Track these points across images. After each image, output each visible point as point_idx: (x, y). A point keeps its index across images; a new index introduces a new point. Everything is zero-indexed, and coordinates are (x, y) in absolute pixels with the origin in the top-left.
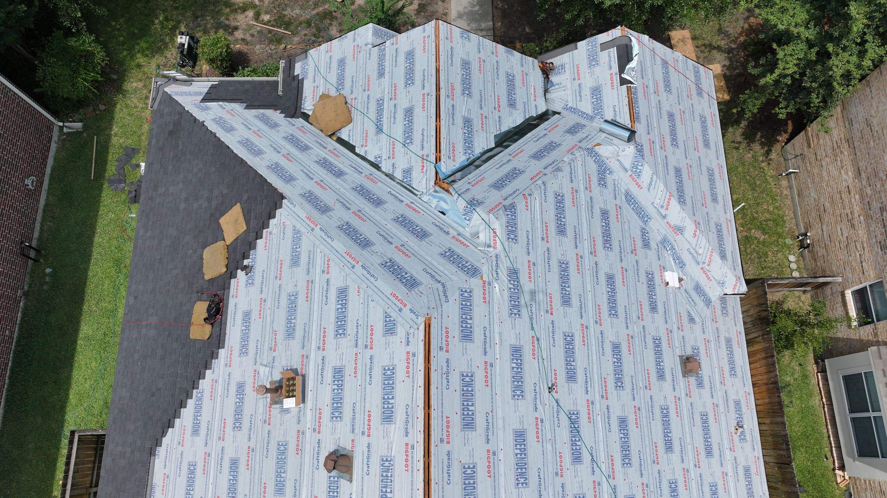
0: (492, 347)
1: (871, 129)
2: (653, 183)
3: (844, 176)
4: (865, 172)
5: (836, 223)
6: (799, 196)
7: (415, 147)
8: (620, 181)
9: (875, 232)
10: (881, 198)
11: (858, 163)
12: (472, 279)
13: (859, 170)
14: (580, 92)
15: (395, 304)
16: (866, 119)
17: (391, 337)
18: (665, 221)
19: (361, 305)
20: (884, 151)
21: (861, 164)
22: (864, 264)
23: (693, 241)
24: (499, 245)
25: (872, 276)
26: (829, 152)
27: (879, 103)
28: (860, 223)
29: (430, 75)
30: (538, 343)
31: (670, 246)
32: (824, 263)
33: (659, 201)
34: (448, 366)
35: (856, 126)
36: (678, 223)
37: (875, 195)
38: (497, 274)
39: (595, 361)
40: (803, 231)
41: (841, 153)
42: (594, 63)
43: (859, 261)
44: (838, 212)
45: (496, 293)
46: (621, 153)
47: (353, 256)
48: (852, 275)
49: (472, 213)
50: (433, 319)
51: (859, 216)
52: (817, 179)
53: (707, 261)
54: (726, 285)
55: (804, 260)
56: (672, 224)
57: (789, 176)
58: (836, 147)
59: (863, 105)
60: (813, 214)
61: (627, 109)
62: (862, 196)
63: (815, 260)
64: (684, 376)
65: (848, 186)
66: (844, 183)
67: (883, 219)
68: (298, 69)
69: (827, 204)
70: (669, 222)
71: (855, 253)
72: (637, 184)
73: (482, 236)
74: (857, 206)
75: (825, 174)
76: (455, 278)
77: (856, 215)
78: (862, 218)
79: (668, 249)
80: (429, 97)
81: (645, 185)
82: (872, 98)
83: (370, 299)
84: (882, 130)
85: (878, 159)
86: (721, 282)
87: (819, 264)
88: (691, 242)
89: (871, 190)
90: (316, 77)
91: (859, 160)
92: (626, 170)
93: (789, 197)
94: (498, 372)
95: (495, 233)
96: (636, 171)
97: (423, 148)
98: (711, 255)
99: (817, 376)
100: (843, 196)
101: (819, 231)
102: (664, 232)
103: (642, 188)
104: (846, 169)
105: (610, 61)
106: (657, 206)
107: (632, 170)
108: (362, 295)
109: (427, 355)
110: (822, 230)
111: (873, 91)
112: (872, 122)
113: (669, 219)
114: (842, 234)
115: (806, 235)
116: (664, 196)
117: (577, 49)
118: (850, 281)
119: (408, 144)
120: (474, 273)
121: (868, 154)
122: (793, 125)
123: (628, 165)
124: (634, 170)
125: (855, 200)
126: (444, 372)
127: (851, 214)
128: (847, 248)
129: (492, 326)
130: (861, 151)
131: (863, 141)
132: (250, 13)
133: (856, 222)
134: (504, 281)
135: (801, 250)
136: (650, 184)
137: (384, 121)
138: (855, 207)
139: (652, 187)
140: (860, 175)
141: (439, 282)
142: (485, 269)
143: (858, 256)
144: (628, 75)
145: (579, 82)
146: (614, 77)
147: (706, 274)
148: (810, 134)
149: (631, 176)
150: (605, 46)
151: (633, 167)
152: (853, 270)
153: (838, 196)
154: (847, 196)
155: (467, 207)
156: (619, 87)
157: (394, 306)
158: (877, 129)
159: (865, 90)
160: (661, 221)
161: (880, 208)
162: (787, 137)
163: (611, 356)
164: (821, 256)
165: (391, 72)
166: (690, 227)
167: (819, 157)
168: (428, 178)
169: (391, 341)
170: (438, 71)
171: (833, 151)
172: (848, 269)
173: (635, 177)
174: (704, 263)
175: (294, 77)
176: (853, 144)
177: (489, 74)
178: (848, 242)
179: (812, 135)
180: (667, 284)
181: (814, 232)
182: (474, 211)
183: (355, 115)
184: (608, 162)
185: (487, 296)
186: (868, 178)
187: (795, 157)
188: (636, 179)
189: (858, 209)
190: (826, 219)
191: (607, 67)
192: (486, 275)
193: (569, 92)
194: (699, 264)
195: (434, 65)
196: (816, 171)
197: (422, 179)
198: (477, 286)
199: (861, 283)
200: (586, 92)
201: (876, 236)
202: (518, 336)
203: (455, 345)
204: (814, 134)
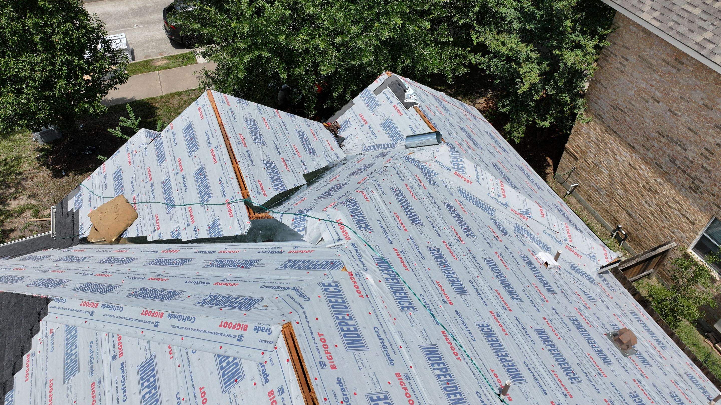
0: (397, 352)
1: (620, 109)
2: (480, 174)
3: (621, 159)
4: (637, 144)
5: (639, 200)
6: (591, 203)
7: (217, 198)
8: (447, 181)
9: (679, 182)
10: (665, 152)
11: (626, 141)
12: (332, 271)
13: (630, 145)
14: (372, 132)
15: (230, 336)
16: (611, 106)
17: (237, 386)
18: (508, 208)
19: (179, 369)
20: (643, 117)
21: (629, 140)
22: (688, 215)
23: (544, 221)
24: (351, 234)
25: (703, 220)
26: (596, 151)
27: (614, 87)
28: (660, 184)
29: (213, 132)
30: (454, 339)
31: (526, 232)
32: (650, 241)
33: (493, 190)
34: (343, 389)
35: (605, 117)
36: (522, 207)
37: (658, 154)
38: (363, 263)
39: (530, 353)
40: (612, 228)
41: (607, 145)
42: (374, 106)
43: (681, 216)
44: (634, 191)
45: (372, 285)
46: (436, 154)
47: (153, 312)
48: (683, 232)
49: (304, 220)
50: (294, 325)
51: (655, 180)
52: (599, 179)
53: (568, 238)
54: (598, 257)
55: (629, 252)
56: (516, 210)
57: (573, 193)
58: (598, 143)
59: (602, 98)
60: (613, 208)
61: (423, 122)
62: (647, 162)
63: (640, 245)
64: (625, 356)
65: (630, 164)
66: (624, 164)
67: (679, 167)
68: (71, 205)
69: (621, 191)
70: (513, 208)
71: (673, 213)
72: (465, 179)
73: (326, 236)
74: (647, 174)
75: (602, 169)
76: (308, 278)
77: (652, 181)
78: (659, 180)
79: (526, 235)
80: (219, 149)
81: (473, 178)
82: (606, 88)
83: (190, 351)
84: (630, 103)
85: (642, 125)
86: (592, 256)
87: (645, 246)
88: (543, 223)
89: (652, 153)
90: (92, 200)
91: (626, 138)
92: (449, 169)
93: (583, 208)
94: (421, 386)
95: (341, 224)
96: (458, 168)
97: (225, 194)
98: (568, 230)
99: (716, 348)
100: (630, 175)
101: (628, 218)
102: (513, 221)
103: (471, 182)
104: (619, 152)
105: (388, 98)
106: (494, 196)
107: (454, 168)
108: (177, 355)
109: (303, 379)
110: (630, 215)
111: (603, 83)
112: (618, 104)
113: (511, 206)
114: (650, 206)
115: (618, 228)
116: (495, 183)
117: (354, 104)
118: (684, 240)
119: (207, 200)
120: (332, 266)
121: (631, 128)
122: (551, 158)
123: (448, 164)
124: (456, 167)
125: (643, 170)
126: (340, 399)
127: (647, 183)
128: (662, 214)
129: (384, 325)
130: (622, 131)
131: (620, 123)
132: (28, 214)
133: (656, 187)
134: (375, 271)
135: (622, 244)
136: (478, 176)
137: (174, 196)
138: (647, 176)
139: (480, 179)
140: (634, 148)
141: (288, 288)
142: (345, 259)
143: (678, 213)
144: (409, 99)
145: (368, 125)
146: (398, 106)
147: (573, 251)
148: (571, 150)
149: (455, 173)
150: (377, 91)
151: (454, 165)
152: (681, 228)
153: (626, 177)
154: (633, 173)
155: (296, 219)
156: (407, 111)
157: (229, 340)
158: (624, 106)
159: (596, 87)
160: (504, 210)
161: (671, 161)
162: (552, 168)
163: (542, 344)
164: (643, 238)
165: (172, 153)
166: (535, 210)
167: (589, 161)
168: (240, 218)
169: (237, 393)
170: (221, 125)
171: (599, 147)
172: (675, 230)
173: (460, 173)
174: (565, 240)
175: (68, 214)
176: (613, 130)
177: (278, 129)
178: (660, 208)
179: (573, 149)
180: (547, 264)
181: (623, 222)
182: (306, 218)
183: (140, 209)
184: (428, 165)
185: (361, 289)
186: (643, 145)
187: (569, 175)
188: (462, 175)
189: (650, 175)
190: (628, 204)
191: (388, 103)
192: (349, 266)
193: (362, 136)
194: (561, 244)
195: (216, 122)
196: (593, 173)
197: (233, 222)
198: (342, 278)
199: (697, 234)
200: (378, 129)
201: (682, 185)
202: (424, 333)
203: (342, 357)
204: (575, 147)
